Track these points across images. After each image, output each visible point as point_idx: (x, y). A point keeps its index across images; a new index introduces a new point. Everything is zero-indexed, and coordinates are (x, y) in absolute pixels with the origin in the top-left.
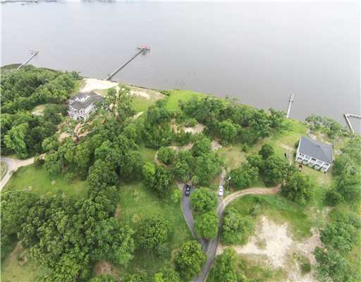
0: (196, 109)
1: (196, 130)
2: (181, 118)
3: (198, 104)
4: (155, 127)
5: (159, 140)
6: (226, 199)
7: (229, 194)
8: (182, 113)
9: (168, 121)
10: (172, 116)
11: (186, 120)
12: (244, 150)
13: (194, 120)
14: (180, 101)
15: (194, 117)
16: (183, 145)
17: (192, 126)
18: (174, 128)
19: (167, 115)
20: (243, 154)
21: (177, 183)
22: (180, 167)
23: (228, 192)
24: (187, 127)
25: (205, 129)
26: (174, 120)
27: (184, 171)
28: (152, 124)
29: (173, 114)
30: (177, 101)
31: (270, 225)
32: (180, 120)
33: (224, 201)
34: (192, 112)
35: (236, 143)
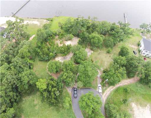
0: (71, 27)
1: (74, 42)
2: (62, 35)
3: (72, 24)
4: (44, 45)
5: (48, 54)
6: (104, 94)
7: (106, 89)
8: (62, 31)
9: (53, 38)
10: (56, 35)
11: (65, 36)
12: (108, 52)
13: (71, 35)
14: (59, 23)
15: (70, 33)
16: (66, 55)
17: (70, 39)
18: (58, 43)
19: (52, 34)
20: (108, 55)
21: (66, 87)
22: (67, 77)
23: (105, 88)
24: (67, 40)
25: (80, 41)
26: (57, 37)
27: (70, 79)
28: (42, 43)
29: (56, 33)
30: (58, 24)
31: (139, 109)
32: (61, 36)
33: (103, 96)
34: (69, 30)
35: (102, 48)
